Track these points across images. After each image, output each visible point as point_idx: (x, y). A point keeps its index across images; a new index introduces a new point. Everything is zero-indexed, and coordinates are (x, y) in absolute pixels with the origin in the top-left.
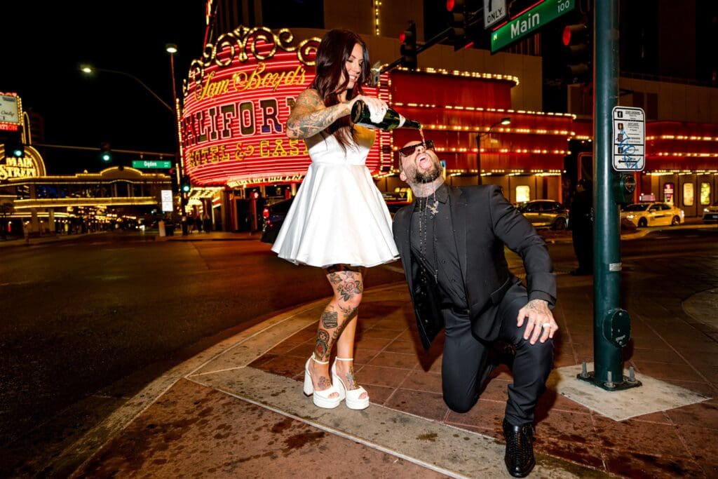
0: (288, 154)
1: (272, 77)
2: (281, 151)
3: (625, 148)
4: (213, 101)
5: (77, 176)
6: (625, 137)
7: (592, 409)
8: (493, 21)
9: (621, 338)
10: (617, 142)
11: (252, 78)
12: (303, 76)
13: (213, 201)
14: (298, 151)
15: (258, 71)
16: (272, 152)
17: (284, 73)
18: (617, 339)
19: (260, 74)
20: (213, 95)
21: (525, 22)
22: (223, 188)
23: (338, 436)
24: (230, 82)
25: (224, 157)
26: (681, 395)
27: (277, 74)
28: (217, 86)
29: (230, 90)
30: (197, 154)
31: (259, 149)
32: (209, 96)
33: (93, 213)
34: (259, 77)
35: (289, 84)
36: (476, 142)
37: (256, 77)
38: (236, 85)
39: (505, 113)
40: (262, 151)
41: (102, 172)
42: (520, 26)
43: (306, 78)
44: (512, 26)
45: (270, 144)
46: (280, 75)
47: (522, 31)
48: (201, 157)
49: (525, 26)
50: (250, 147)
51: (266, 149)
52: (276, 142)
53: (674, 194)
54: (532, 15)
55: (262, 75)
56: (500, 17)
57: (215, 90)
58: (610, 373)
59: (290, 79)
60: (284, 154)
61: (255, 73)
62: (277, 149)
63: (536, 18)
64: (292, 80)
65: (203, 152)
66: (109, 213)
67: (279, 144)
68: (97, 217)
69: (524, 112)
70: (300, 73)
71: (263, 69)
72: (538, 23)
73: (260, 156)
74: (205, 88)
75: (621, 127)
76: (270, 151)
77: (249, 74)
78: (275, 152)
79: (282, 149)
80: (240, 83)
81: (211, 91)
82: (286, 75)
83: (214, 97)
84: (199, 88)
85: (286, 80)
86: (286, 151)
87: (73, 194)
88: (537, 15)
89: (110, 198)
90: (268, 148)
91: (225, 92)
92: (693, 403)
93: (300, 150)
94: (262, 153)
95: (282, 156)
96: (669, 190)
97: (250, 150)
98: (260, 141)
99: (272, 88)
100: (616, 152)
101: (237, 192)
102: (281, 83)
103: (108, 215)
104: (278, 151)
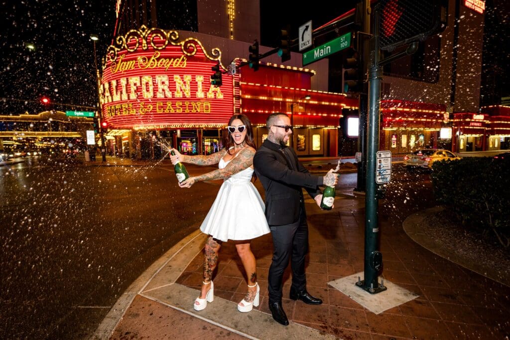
0: (175, 111)
1: (164, 61)
2: (170, 109)
3: (382, 172)
4: (124, 74)
5: (21, 116)
6: (382, 166)
7: (364, 306)
8: (304, 47)
9: (378, 266)
10: (378, 169)
11: (151, 61)
12: (185, 62)
13: (123, 138)
14: (181, 110)
15: (155, 56)
16: (165, 109)
17: (172, 60)
18: (376, 267)
19: (157, 59)
20: (124, 70)
21: (322, 50)
22: (131, 130)
23: (238, 334)
24: (136, 63)
25: (132, 111)
26: (405, 295)
27: (168, 60)
28: (126, 64)
29: (135, 68)
30: (112, 108)
31: (155, 107)
32: (121, 70)
33: (33, 141)
34: (155, 60)
35: (176, 67)
36: (290, 108)
37: (154, 60)
38: (140, 65)
39: (307, 91)
40: (157, 108)
41: (40, 114)
42: (320, 52)
43: (187, 64)
44: (315, 51)
45: (163, 104)
46: (170, 60)
47: (321, 55)
48: (116, 110)
49: (323, 52)
50: (150, 105)
51: (160, 107)
52: (167, 103)
53: (397, 141)
54: (327, 46)
55: (158, 59)
56: (308, 45)
57: (126, 67)
58: (372, 284)
59: (176, 63)
60: (172, 111)
61: (153, 58)
62: (168, 108)
63: (328, 49)
64: (178, 64)
65: (117, 107)
66: (45, 141)
67: (169, 105)
68: (36, 144)
69: (316, 91)
70: (183, 60)
71: (158, 56)
72: (330, 52)
73: (156, 112)
74: (119, 65)
75: (380, 162)
76: (164, 109)
77: (149, 58)
78: (167, 110)
79: (171, 108)
80: (142, 63)
81: (122, 67)
82: (174, 61)
83: (124, 72)
84: (114, 64)
85: (174, 64)
86: (174, 109)
87: (18, 128)
88: (329, 47)
89: (47, 132)
90: (162, 107)
91: (133, 68)
92: (411, 300)
93: (183, 109)
94: (158, 110)
95: (171, 112)
96: (394, 139)
97: (150, 107)
98: (156, 102)
99: (164, 68)
100: (378, 175)
101: (140, 134)
102: (171, 66)
103: (44, 143)
104: (169, 109)
